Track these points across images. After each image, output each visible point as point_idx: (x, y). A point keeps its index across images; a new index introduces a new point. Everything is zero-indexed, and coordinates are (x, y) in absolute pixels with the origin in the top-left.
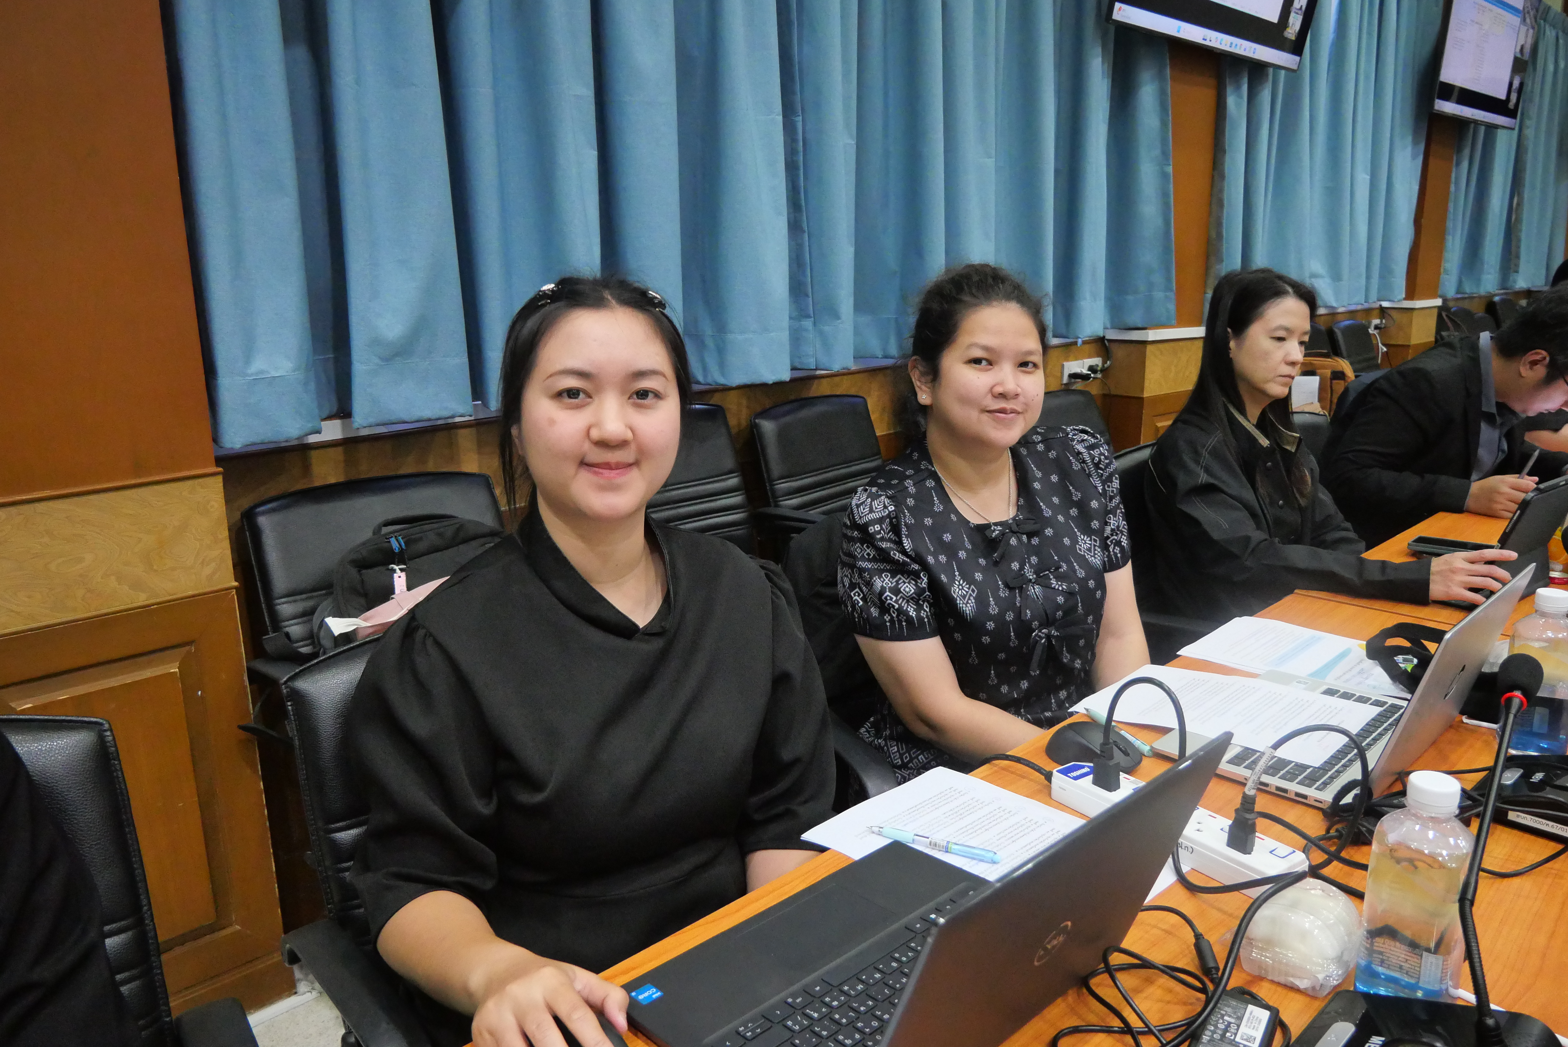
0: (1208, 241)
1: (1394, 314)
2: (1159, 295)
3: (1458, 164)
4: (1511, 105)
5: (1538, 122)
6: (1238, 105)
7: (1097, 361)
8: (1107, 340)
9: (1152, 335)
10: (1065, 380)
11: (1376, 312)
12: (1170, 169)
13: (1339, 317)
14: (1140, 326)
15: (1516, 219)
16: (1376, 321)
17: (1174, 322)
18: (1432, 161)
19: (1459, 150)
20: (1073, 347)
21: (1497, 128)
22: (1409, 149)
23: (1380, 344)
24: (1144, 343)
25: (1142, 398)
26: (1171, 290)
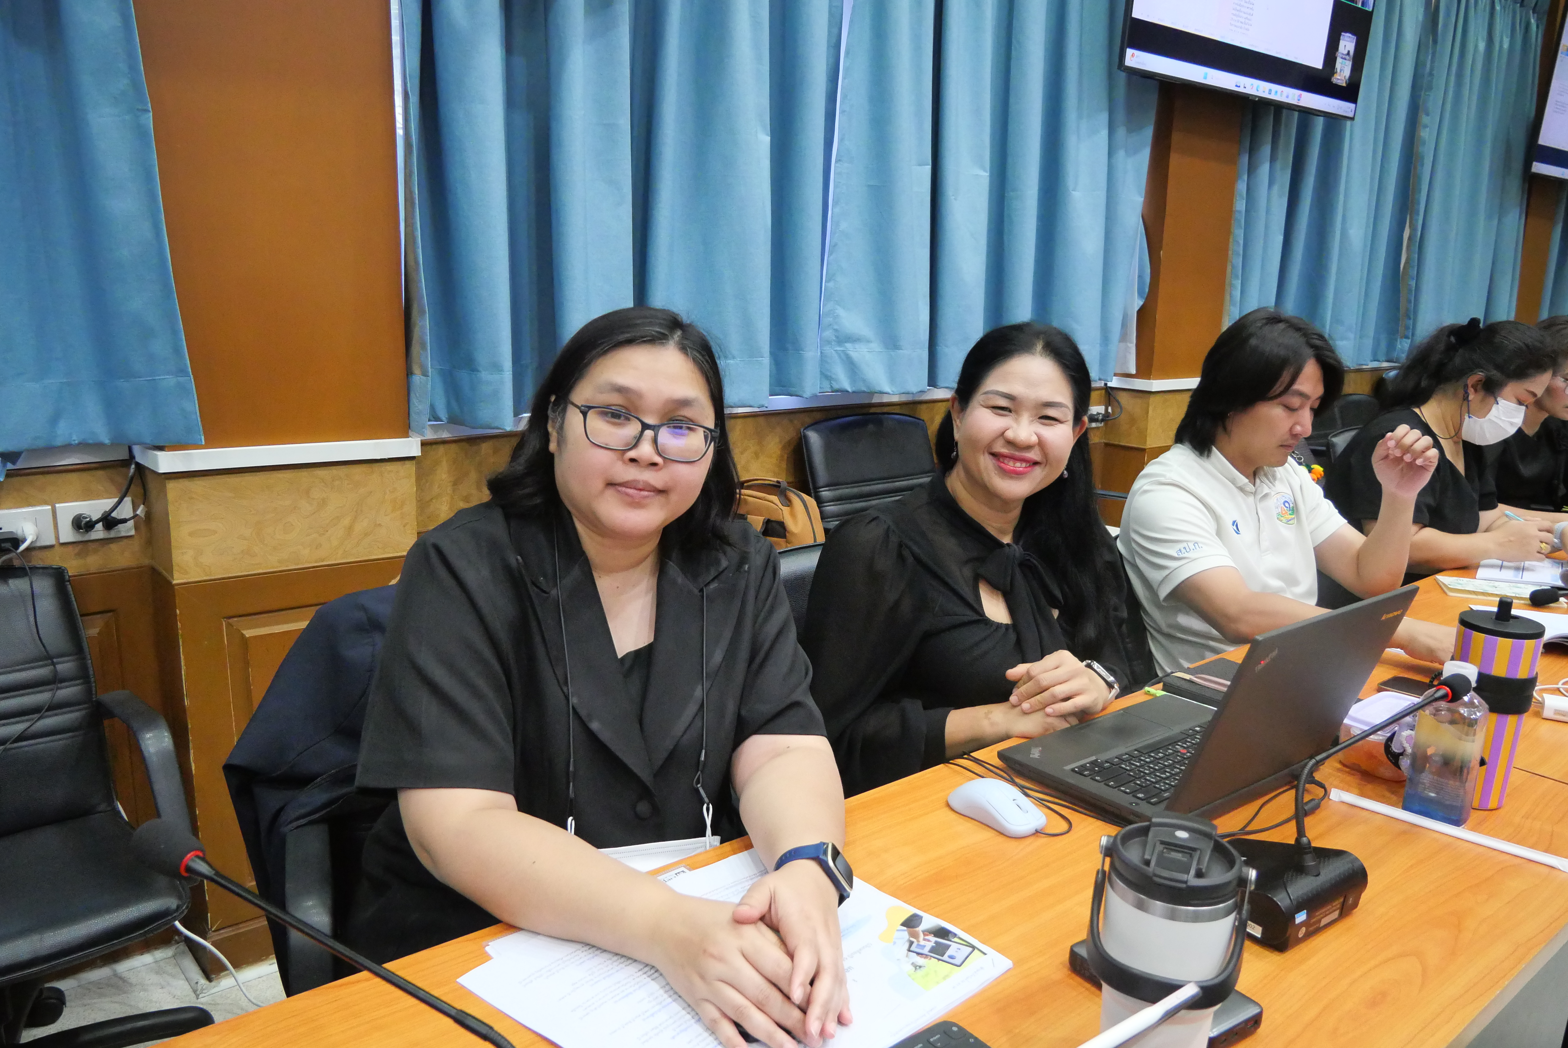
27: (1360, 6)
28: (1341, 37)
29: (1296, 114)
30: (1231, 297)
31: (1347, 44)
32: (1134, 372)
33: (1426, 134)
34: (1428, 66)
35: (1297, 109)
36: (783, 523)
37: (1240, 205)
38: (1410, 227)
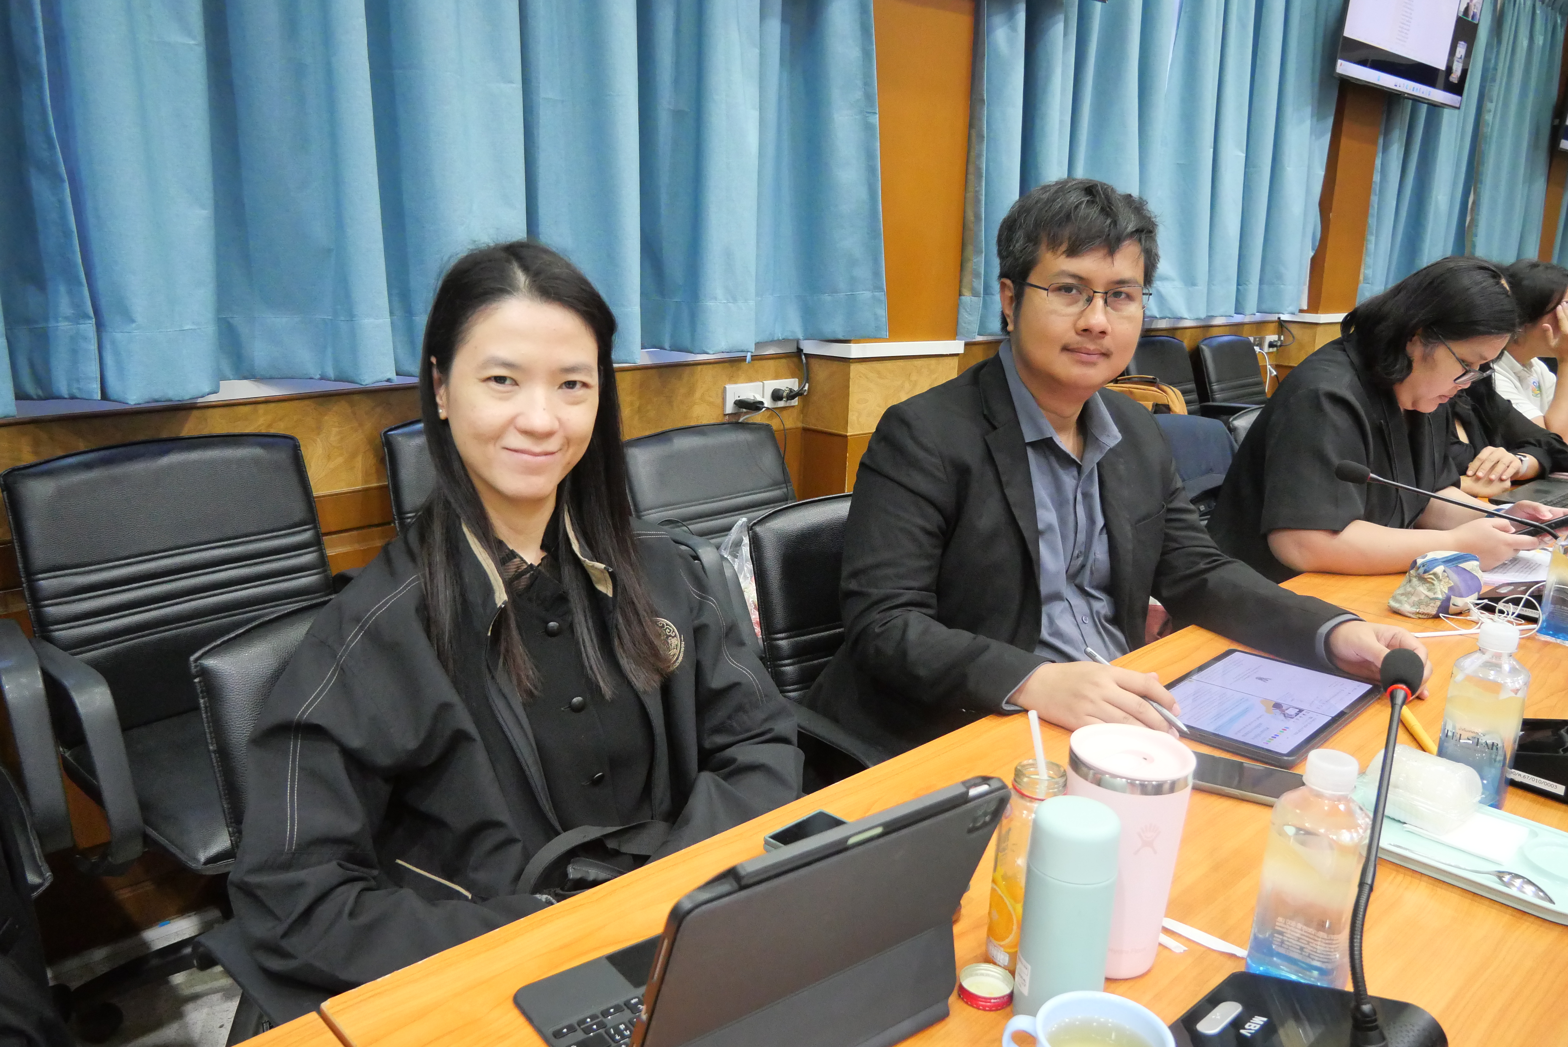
0: (964, 226)
1: (1294, 329)
2: (865, 295)
3: (1385, 149)
4: (1455, 77)
5: (1506, 105)
6: (1011, 42)
7: (789, 384)
8: (805, 354)
9: (855, 350)
10: (730, 408)
11: (1272, 327)
12: (875, 120)
13: (1214, 332)
14: (841, 337)
15: (1472, 220)
16: (1274, 338)
17: (885, 334)
18: (1345, 143)
19: (1387, 133)
20: (743, 364)
21: (1444, 108)
22: (1308, 124)
23: (1269, 367)
24: (846, 361)
25: (846, 436)
26: (880, 289)
27: (1470, 19)
28: (1458, 45)
29: (1426, 106)
30: (1366, 249)
31: (1461, 50)
32: (1305, 308)
33: (1488, 117)
34: (1493, 61)
35: (1426, 101)
36: (1168, 405)
37: (1377, 178)
38: (1474, 193)
